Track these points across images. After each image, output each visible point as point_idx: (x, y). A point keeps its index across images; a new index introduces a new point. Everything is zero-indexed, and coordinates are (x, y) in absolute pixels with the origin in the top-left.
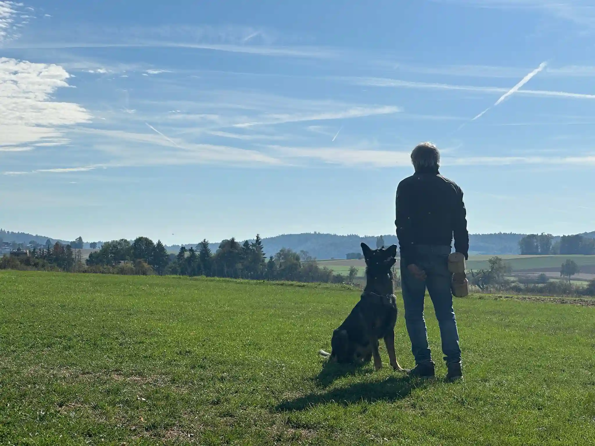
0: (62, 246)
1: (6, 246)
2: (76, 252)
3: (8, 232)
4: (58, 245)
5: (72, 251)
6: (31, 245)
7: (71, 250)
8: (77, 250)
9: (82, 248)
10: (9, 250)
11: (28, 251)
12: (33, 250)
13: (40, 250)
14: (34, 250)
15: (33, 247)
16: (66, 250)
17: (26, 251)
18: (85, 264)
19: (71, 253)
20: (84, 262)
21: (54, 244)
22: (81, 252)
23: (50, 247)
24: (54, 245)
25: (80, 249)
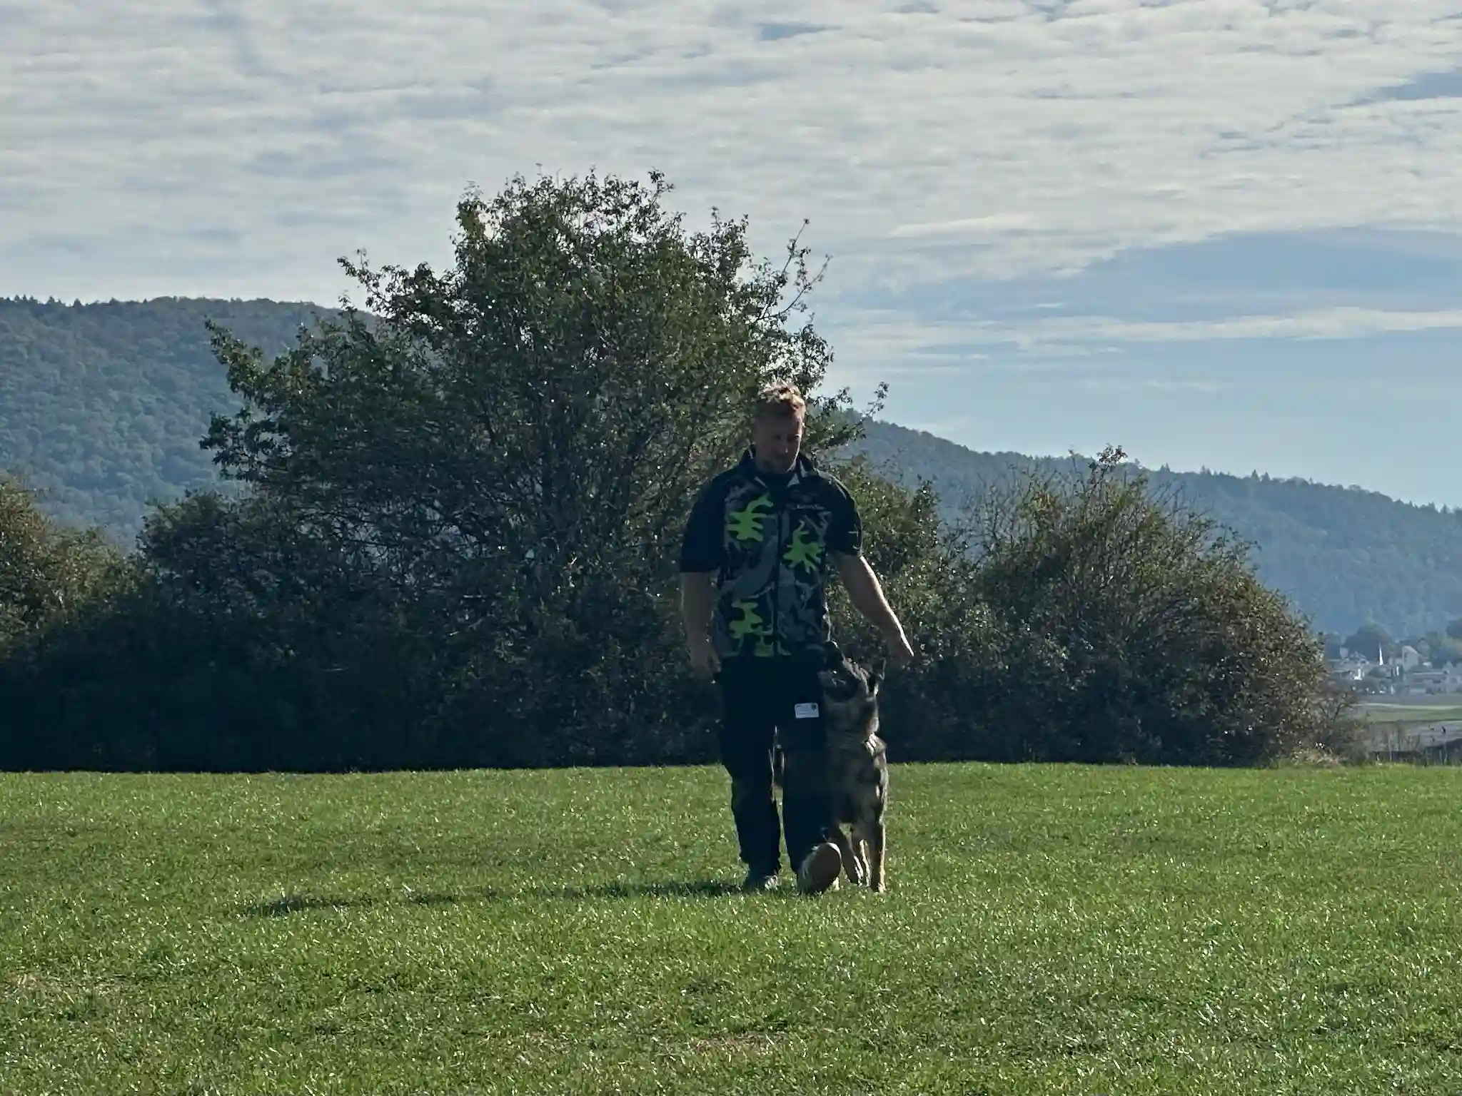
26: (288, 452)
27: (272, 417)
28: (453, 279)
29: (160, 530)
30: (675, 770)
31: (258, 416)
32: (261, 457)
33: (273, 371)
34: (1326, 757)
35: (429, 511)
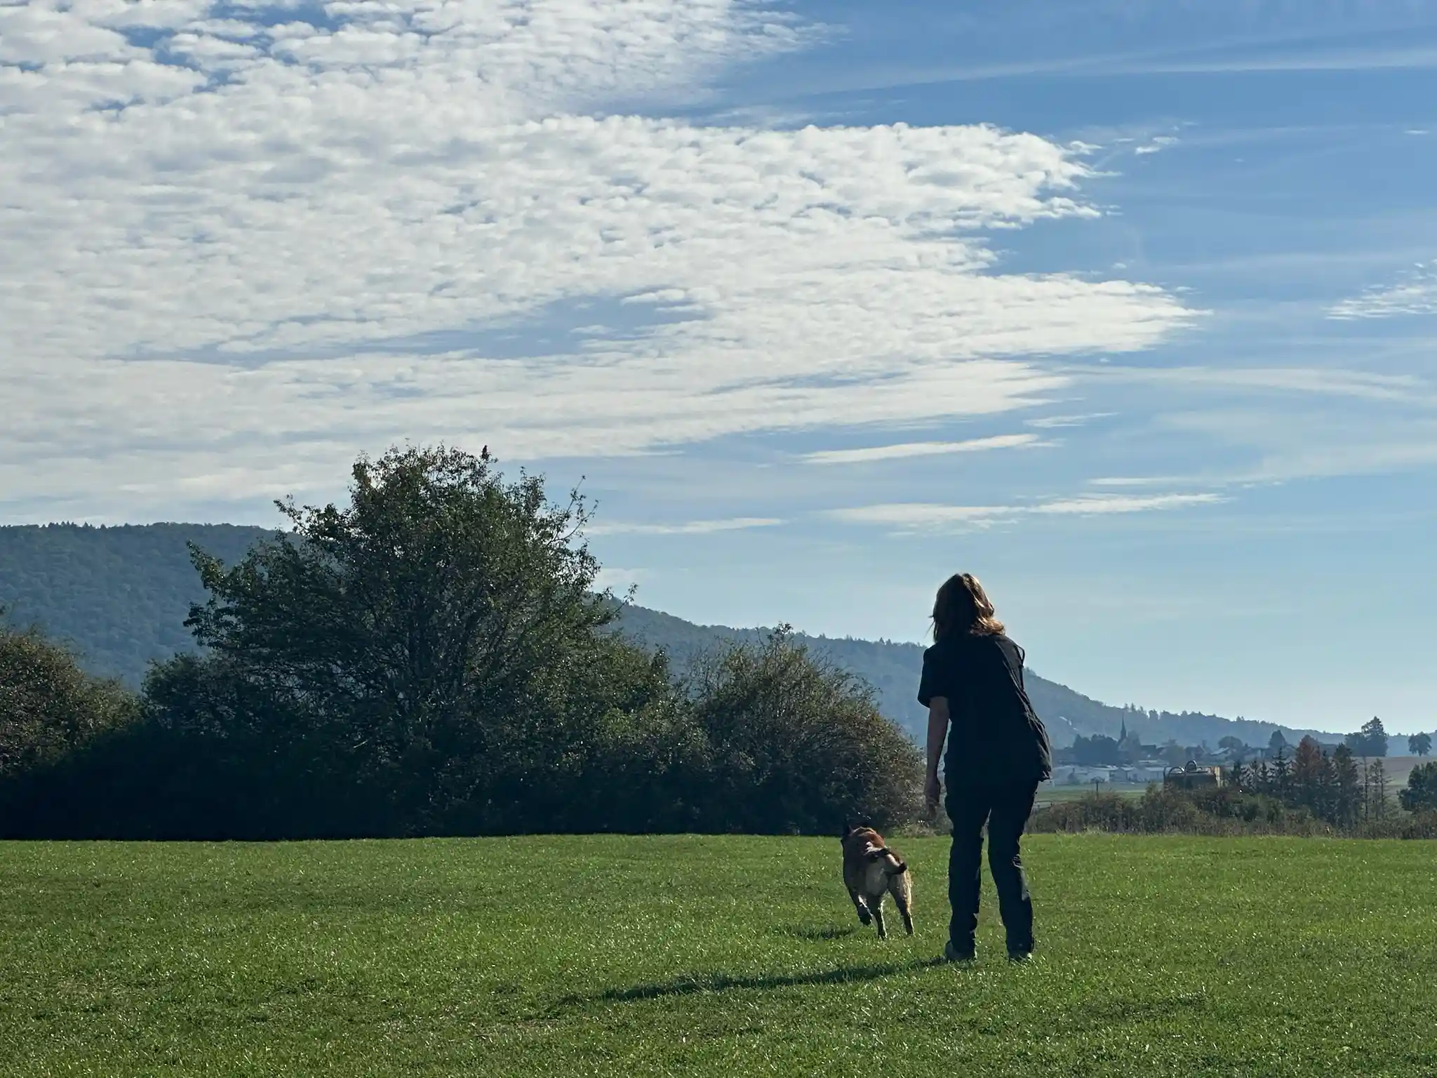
0: (1321, 750)
1: (1150, 759)
2: (1368, 767)
3: (1153, 713)
4: (1309, 746)
5: (1356, 765)
6: (1226, 752)
7: (1350, 761)
8: (1371, 760)
9: (1384, 756)
10: (1162, 769)
11: (1217, 772)
12: (1232, 769)
13: (1255, 767)
14: (1237, 766)
15: (1232, 757)
16: (1334, 764)
17: (1214, 772)
18: (1399, 805)
19: (1351, 774)
20: (1393, 798)
21: (1297, 745)
22: (1384, 766)
23: (1284, 756)
24: (1298, 749)
25: (1380, 758)
26: (242, 627)
27: (231, 605)
28: (350, 515)
29: (156, 681)
30: (494, 839)
31: (221, 604)
32: (224, 631)
33: (232, 575)
34: (925, 830)
35: (334, 666)
